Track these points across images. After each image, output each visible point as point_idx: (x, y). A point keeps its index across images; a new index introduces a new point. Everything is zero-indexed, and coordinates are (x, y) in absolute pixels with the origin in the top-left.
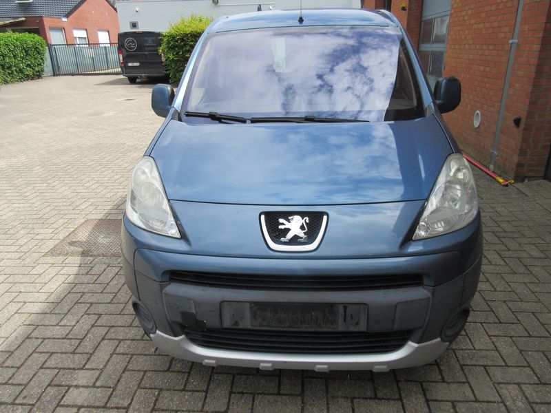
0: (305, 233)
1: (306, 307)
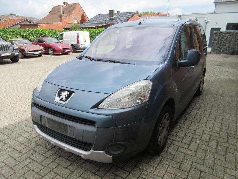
0: (65, 98)
1: (60, 124)
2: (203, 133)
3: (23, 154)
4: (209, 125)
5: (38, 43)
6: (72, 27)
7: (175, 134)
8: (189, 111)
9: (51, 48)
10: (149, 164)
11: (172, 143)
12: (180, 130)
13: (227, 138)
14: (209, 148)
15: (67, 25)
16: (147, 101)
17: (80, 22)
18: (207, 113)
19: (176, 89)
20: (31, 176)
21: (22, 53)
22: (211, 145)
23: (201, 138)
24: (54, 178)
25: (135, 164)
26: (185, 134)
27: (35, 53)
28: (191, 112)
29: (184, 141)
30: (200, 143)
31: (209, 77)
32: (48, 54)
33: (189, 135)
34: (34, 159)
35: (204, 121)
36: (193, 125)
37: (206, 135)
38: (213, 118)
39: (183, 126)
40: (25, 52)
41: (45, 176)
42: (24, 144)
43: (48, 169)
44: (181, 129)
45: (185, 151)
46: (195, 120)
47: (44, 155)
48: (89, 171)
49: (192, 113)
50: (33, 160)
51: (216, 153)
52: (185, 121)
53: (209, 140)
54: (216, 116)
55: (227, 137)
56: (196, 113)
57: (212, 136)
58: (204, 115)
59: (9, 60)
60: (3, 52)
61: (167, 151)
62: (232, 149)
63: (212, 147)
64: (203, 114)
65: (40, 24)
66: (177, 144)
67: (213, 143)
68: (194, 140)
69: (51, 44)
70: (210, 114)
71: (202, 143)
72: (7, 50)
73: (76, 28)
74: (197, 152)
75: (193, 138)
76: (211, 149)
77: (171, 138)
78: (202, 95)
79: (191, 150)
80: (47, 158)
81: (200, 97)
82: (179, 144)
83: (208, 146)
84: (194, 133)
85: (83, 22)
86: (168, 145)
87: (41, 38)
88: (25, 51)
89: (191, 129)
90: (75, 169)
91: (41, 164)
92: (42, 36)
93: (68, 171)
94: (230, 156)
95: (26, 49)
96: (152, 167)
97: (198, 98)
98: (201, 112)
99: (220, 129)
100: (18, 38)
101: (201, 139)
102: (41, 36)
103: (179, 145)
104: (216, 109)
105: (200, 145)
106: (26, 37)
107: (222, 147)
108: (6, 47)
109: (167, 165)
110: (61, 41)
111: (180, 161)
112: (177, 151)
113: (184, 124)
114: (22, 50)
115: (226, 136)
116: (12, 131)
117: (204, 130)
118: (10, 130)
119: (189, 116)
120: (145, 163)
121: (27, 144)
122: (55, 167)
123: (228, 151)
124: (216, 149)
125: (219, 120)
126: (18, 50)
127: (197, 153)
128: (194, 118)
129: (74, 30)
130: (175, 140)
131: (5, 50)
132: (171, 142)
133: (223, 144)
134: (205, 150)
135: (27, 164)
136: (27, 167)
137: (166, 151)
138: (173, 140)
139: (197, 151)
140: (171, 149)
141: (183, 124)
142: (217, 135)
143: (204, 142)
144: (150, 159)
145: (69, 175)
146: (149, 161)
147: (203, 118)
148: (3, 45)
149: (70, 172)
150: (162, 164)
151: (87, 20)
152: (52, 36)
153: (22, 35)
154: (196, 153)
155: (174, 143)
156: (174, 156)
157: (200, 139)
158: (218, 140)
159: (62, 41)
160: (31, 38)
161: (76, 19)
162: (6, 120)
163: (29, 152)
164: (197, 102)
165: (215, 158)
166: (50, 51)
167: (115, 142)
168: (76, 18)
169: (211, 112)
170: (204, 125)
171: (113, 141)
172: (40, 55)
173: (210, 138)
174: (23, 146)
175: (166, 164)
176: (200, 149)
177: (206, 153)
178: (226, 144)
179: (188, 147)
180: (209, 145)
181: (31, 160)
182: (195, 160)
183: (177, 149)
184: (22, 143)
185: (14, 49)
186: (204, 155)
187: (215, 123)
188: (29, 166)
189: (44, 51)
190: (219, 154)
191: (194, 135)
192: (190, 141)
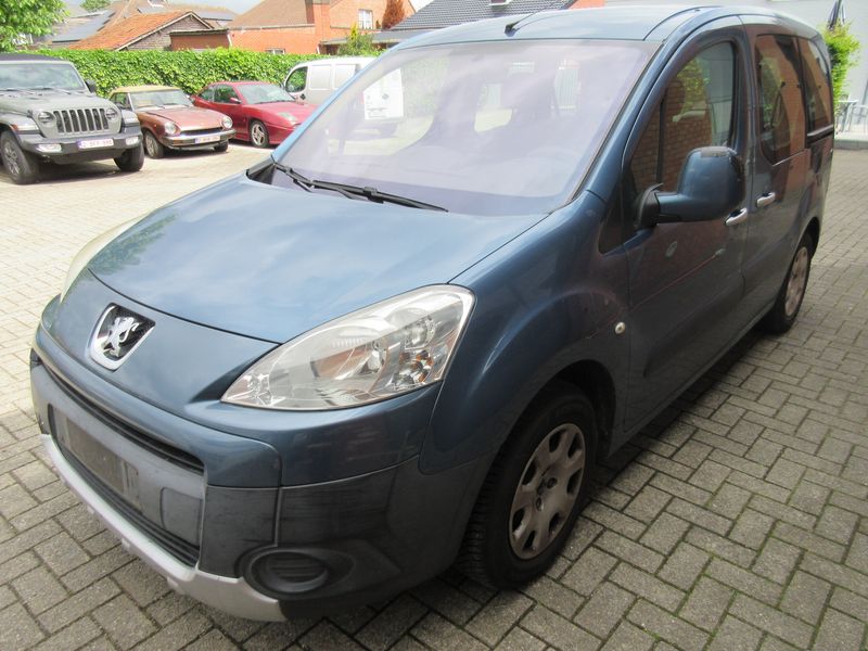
0: (120, 344)
1: (100, 447)
2: (746, 507)
3: (17, 533)
4: (786, 473)
5: (216, 100)
6: (345, 42)
7: (620, 500)
8: (713, 400)
9: (261, 121)
10: (468, 627)
11: (595, 540)
12: (647, 484)
13: (851, 541)
14: (751, 582)
15: (333, 32)
16: (442, 381)
17: (380, 23)
18: (792, 413)
19: (616, 322)
20: (7, 630)
21: (154, 136)
22: (766, 569)
23: (731, 529)
24: (86, 645)
25: (412, 623)
26: (662, 506)
27: (201, 139)
28: (720, 406)
29: (648, 539)
30: (718, 552)
31: (848, 251)
32: (250, 143)
33: (678, 513)
34: (45, 559)
35: (766, 450)
36: (712, 465)
37: (757, 519)
38: (812, 438)
39: (667, 466)
40: (167, 135)
41: (56, 632)
42: (36, 494)
43: (77, 606)
44: (654, 482)
45: (640, 584)
46: (729, 446)
47: (86, 544)
48: (223, 632)
49: (724, 410)
50: (41, 562)
51: (777, 608)
52: (684, 444)
53: (766, 541)
54: (829, 431)
55: (854, 533)
56: (741, 412)
57: (781, 526)
58: (774, 424)
59: (110, 162)
60: (86, 134)
61: (562, 575)
62: (857, 594)
63: (766, 578)
64: (774, 417)
65: (236, 32)
66: (616, 551)
67: (777, 557)
68: (694, 536)
69: (259, 107)
70: (801, 423)
71: (726, 555)
72: (99, 127)
73: (359, 46)
74: (695, 591)
75: (692, 525)
76: (758, 586)
77: (598, 519)
78: (793, 332)
79: (665, 582)
80: (93, 557)
81: (783, 339)
82: (624, 548)
83: (750, 569)
84: (707, 504)
85: (393, 24)
86: (573, 549)
87: (230, 83)
88: (167, 131)
89: (700, 484)
90: (174, 616)
91: (60, 583)
92: (235, 78)
93: (148, 622)
94: (838, 628)
95: (168, 127)
96: (476, 642)
97: (770, 346)
98: (765, 410)
99: (832, 492)
100: (149, 83)
101: (728, 533)
102: (230, 75)
103: (621, 555)
104: (838, 399)
105: (716, 561)
106: (176, 79)
107: (814, 581)
108: (97, 117)
109: (543, 640)
110: (300, 93)
111: (604, 630)
112: (606, 579)
113: (675, 458)
114: (155, 128)
115: (848, 531)
116: (16, 438)
117: (753, 494)
118: (11, 433)
119: (707, 425)
120: (453, 623)
121: (44, 495)
122: (106, 598)
123: (834, 603)
124: (780, 590)
125: (835, 452)
126: (139, 127)
127: (692, 597)
128: (726, 437)
129: (350, 54)
130: (612, 530)
131: (92, 128)
132: (592, 537)
133: (824, 566)
134: (732, 589)
135: (17, 575)
136: (10, 587)
137: (556, 576)
138: (605, 529)
139: (691, 589)
140: (583, 569)
141: (670, 458)
142: (806, 522)
143: (740, 549)
144: (478, 606)
145: (145, 640)
146: (473, 612)
147: (765, 435)
148: (87, 111)
149: (154, 629)
150: (523, 632)
151: (408, 13)
152: (268, 74)
153: (162, 74)
154: (686, 599)
155: (607, 541)
156: (586, 602)
157: (723, 533)
158: (806, 545)
159: (303, 97)
160: (194, 83)
161: (368, 11)
162: (14, 392)
163: (39, 529)
164: (762, 364)
165: (766, 633)
166: (257, 134)
167: (281, 545)
168: (369, 7)
169: (810, 410)
170: (763, 471)
171: (273, 542)
172: (220, 148)
173: (770, 532)
174: (28, 502)
175: (538, 638)
176: (708, 580)
177: (730, 605)
178: (838, 567)
179: (661, 567)
180: (758, 568)
181: (36, 562)
182: (672, 633)
183: (610, 573)
184: (31, 487)
185: (123, 125)
186: (721, 612)
187: (814, 465)
188: (19, 585)
189: (232, 131)
190: (789, 614)
191: (704, 512)
192: (676, 538)
